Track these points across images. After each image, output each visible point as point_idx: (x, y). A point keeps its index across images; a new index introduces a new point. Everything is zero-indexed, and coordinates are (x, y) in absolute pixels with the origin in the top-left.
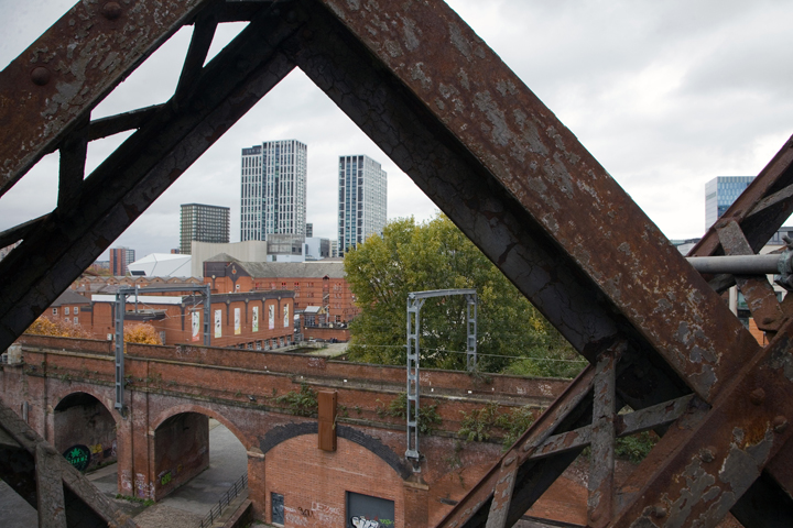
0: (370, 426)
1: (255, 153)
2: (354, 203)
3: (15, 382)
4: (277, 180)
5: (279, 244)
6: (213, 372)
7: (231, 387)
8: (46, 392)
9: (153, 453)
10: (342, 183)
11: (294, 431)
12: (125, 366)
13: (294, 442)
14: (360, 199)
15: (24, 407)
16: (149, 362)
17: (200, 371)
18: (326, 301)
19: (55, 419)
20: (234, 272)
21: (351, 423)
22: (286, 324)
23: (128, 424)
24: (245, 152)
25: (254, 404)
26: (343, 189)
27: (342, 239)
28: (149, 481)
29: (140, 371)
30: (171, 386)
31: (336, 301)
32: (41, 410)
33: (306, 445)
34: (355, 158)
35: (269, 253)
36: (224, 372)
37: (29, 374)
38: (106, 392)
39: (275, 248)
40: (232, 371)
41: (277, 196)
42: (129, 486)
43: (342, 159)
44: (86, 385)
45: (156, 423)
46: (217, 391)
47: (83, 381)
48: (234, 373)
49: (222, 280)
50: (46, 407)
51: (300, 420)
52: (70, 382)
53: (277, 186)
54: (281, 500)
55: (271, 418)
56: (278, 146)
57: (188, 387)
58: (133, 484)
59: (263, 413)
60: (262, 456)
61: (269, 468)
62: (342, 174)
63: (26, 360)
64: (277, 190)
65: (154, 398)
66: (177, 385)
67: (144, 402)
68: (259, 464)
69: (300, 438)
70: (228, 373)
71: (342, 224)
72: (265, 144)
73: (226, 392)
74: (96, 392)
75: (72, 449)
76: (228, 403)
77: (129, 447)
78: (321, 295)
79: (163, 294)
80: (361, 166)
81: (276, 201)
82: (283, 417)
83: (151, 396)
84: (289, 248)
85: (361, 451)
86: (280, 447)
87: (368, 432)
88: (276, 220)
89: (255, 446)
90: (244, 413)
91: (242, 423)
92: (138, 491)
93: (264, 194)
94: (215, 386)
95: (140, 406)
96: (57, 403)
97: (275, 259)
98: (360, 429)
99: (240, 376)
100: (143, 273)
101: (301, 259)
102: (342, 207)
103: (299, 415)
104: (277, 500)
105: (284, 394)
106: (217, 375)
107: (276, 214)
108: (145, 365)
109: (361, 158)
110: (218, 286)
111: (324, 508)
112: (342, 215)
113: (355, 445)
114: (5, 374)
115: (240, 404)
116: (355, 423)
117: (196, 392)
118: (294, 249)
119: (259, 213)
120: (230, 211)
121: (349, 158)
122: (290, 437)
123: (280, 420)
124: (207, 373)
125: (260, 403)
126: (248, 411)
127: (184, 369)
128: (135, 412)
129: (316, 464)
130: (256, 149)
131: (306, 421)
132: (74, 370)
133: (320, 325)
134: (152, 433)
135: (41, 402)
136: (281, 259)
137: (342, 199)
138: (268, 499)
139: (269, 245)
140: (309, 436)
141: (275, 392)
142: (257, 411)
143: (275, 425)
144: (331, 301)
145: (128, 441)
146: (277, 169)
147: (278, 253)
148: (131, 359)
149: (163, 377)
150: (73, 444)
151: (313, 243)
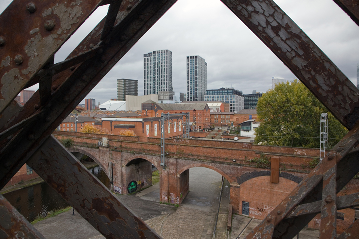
0: (297, 172)
1: (149, 56)
2: (194, 77)
3: (105, 154)
4: (159, 67)
5: (163, 96)
6: (212, 149)
7: (222, 156)
8: (121, 158)
9: (179, 184)
10: (188, 68)
11: (256, 175)
12: (165, 147)
13: (256, 180)
14: (197, 75)
15: (110, 164)
16: (177, 145)
17: (205, 149)
18: (194, 120)
19: (126, 170)
20: (155, 108)
21: (287, 171)
22: (180, 130)
23: (166, 172)
24: (145, 55)
25: (235, 163)
26: (189, 71)
27: (188, 93)
28: (177, 196)
29: (173, 149)
30: (190, 155)
31: (199, 120)
32: (119, 166)
33: (262, 181)
34: (194, 57)
35: (159, 100)
36: (218, 150)
37: (112, 150)
38: (154, 159)
39: (161, 97)
40: (223, 149)
41: (159, 75)
42: (166, 198)
43: (188, 58)
44: (143, 155)
45: (181, 172)
46: (215, 158)
47: (141, 154)
48: (224, 150)
49: (150, 111)
50: (121, 165)
51: (259, 170)
52: (134, 154)
53: (159, 70)
54: (248, 205)
55: (244, 169)
56: (159, 53)
57: (199, 156)
58: (168, 197)
59: (239, 167)
60: (239, 185)
61: (242, 190)
62: (188, 64)
63: (111, 145)
64: (159, 72)
65: (180, 161)
66: (193, 155)
67: (175, 163)
68: (237, 189)
69: (259, 178)
70: (221, 150)
71: (188, 86)
72: (154, 52)
73: (220, 158)
74: (148, 158)
75: (131, 182)
76: (220, 163)
77: (166, 182)
78: (192, 117)
79: (128, 117)
80: (196, 61)
81: (159, 77)
82: (250, 168)
83: (178, 160)
84: (168, 97)
85: (292, 183)
86: (248, 182)
87: (295, 174)
88: (159, 85)
89: (235, 181)
90: (229, 167)
91: (228, 171)
92: (171, 201)
93: (154, 74)
94: (213, 156)
95: (172, 164)
96: (127, 163)
97: (162, 102)
98: (292, 173)
99: (227, 151)
100: (105, 109)
101: (172, 102)
102: (188, 79)
103: (260, 168)
104: (245, 204)
105: (251, 159)
106: (215, 151)
107: (159, 82)
108: (175, 147)
109: (197, 57)
110: (148, 114)
111: (270, 208)
112: (188, 82)
113: (289, 181)
114: (100, 150)
115: (227, 163)
116: (290, 171)
117: (203, 158)
118: (170, 98)
119: (151, 82)
120: (138, 82)
121: (191, 57)
122: (254, 177)
123: (248, 170)
124: (209, 150)
125: (238, 163)
126: (231, 166)
127: (196, 148)
128: (170, 167)
129: (267, 189)
130: (150, 54)
131: (263, 170)
132: (136, 149)
133: (193, 131)
134: (179, 176)
135: (119, 162)
136: (164, 102)
137: (188, 75)
138: (241, 204)
139: (159, 96)
140: (264, 177)
141: (246, 158)
142: (236, 166)
143: (246, 172)
144: (197, 120)
145: (166, 179)
146: (159, 63)
147: (163, 99)
148: (167, 144)
149: (185, 152)
150: (132, 180)
151: (177, 95)
